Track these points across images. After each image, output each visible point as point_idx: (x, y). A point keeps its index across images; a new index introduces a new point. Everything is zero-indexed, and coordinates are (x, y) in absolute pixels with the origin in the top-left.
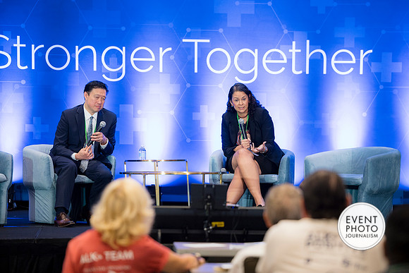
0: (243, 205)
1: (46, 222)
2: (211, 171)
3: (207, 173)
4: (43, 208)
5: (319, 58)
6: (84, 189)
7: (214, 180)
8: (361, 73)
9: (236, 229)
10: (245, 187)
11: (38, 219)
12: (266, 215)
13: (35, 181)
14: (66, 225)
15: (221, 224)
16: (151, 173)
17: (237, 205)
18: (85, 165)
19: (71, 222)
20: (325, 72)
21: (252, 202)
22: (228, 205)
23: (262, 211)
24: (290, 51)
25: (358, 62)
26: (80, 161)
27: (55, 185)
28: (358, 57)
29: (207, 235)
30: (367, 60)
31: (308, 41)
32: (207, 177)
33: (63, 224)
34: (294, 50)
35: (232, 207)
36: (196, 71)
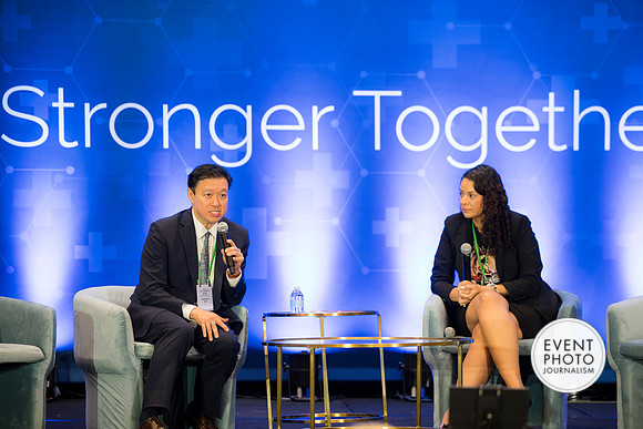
5: (598, 121)
20: (607, 148)
24: (545, 109)
31: (577, 93)
34: (552, 108)
36: (377, 147)
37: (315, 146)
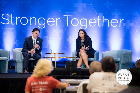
0: (82, 67)
1: (20, 72)
2: (72, 57)
3: (71, 58)
4: (19, 68)
5: (107, 21)
6: (32, 62)
7: (73, 60)
8: (120, 26)
9: (80, 75)
10: (83, 62)
11: (18, 71)
12: (90, 70)
13: (17, 60)
14: (26, 74)
15: (76, 74)
16: (53, 57)
17: (81, 68)
18: (32, 55)
19: (28, 73)
20: (108, 26)
21: (85, 67)
22: (78, 67)
23: (88, 69)
24: (98, 19)
25: (119, 23)
26: (31, 53)
27: (23, 61)
28: (119, 21)
29: (71, 77)
30: (122, 22)
31: (103, 16)
32: (71, 59)
33: (25, 73)
34: (99, 19)
35: (79, 68)
36: (68, 25)
37: (57, 25)
